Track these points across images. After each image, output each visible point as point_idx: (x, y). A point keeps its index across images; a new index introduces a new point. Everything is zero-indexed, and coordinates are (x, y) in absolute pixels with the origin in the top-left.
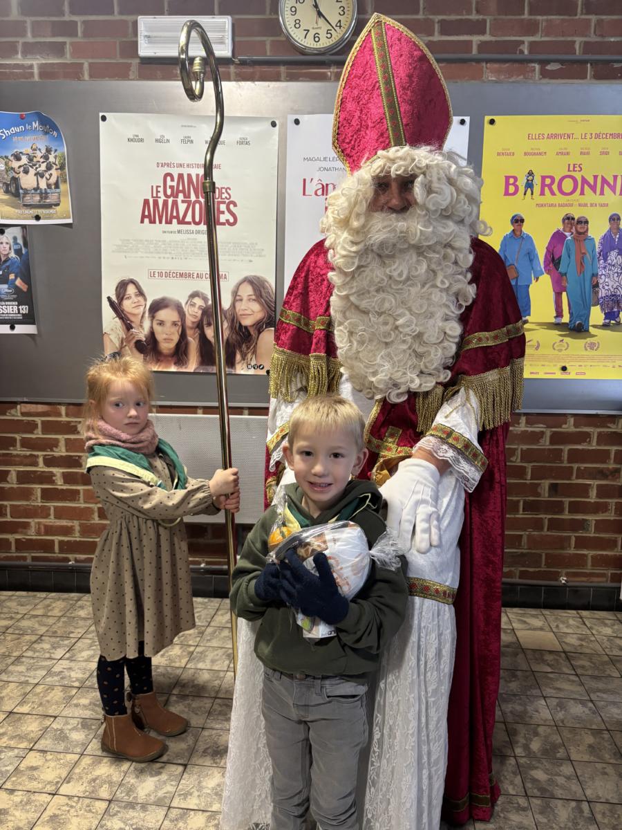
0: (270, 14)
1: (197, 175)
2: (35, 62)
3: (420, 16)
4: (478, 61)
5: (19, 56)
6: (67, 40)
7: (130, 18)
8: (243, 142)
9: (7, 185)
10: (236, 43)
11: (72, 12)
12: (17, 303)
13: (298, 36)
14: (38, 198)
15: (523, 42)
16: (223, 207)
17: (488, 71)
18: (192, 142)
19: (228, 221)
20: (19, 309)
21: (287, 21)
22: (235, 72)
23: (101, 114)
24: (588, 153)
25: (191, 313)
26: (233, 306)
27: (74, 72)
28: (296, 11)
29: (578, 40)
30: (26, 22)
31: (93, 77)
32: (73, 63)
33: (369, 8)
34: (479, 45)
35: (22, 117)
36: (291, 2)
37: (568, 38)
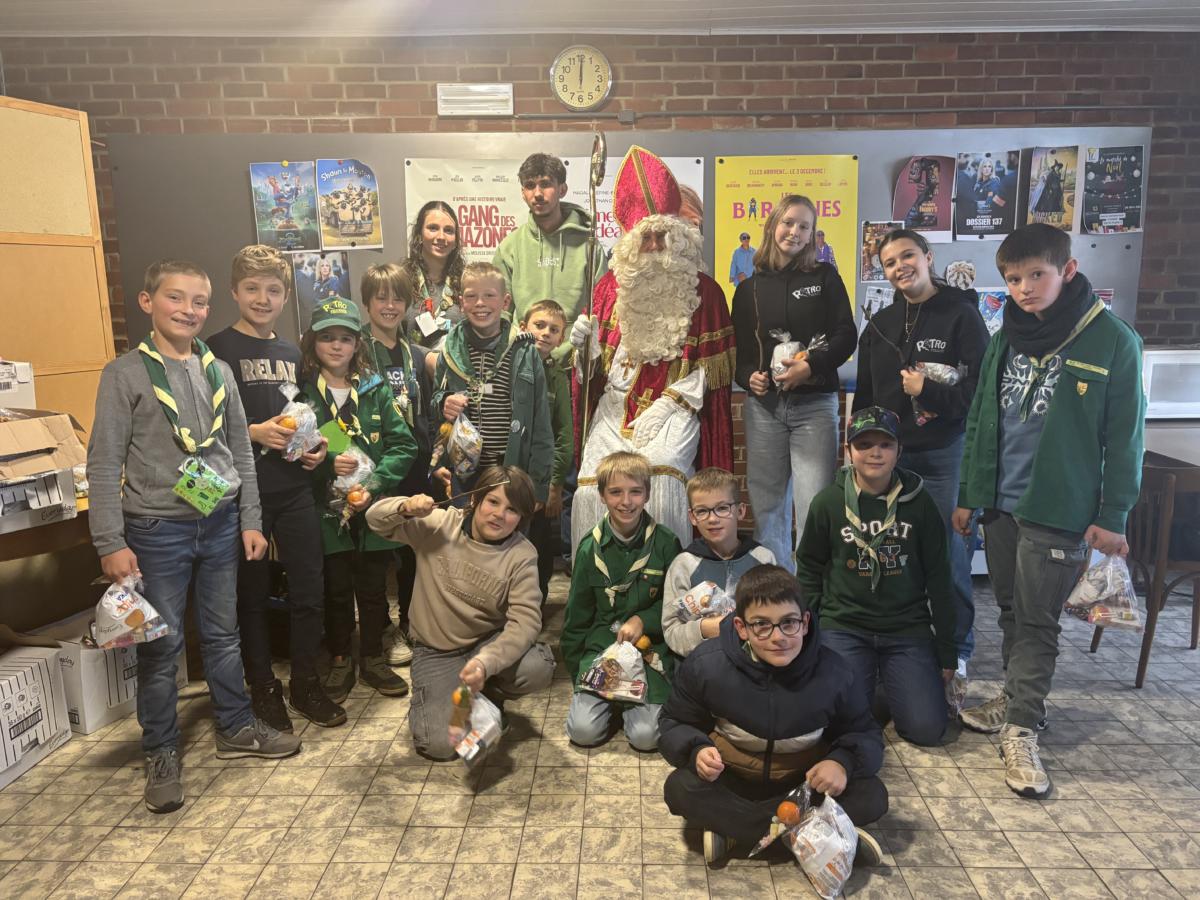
0: (544, 80)
1: (487, 207)
2: (351, 118)
3: (662, 81)
4: (708, 115)
5: (337, 113)
6: (378, 100)
7: (429, 83)
9: (328, 219)
10: (516, 103)
11: (381, 79)
13: (565, 97)
14: (354, 228)
15: (741, 100)
17: (716, 123)
18: (481, 180)
21: (558, 86)
22: (517, 126)
23: (406, 160)
24: (796, 185)
27: (383, 127)
28: (563, 79)
29: (785, 98)
30: (341, 86)
31: (399, 130)
32: (382, 119)
33: (622, 75)
34: (708, 104)
35: (340, 163)
36: (559, 71)
37: (777, 96)
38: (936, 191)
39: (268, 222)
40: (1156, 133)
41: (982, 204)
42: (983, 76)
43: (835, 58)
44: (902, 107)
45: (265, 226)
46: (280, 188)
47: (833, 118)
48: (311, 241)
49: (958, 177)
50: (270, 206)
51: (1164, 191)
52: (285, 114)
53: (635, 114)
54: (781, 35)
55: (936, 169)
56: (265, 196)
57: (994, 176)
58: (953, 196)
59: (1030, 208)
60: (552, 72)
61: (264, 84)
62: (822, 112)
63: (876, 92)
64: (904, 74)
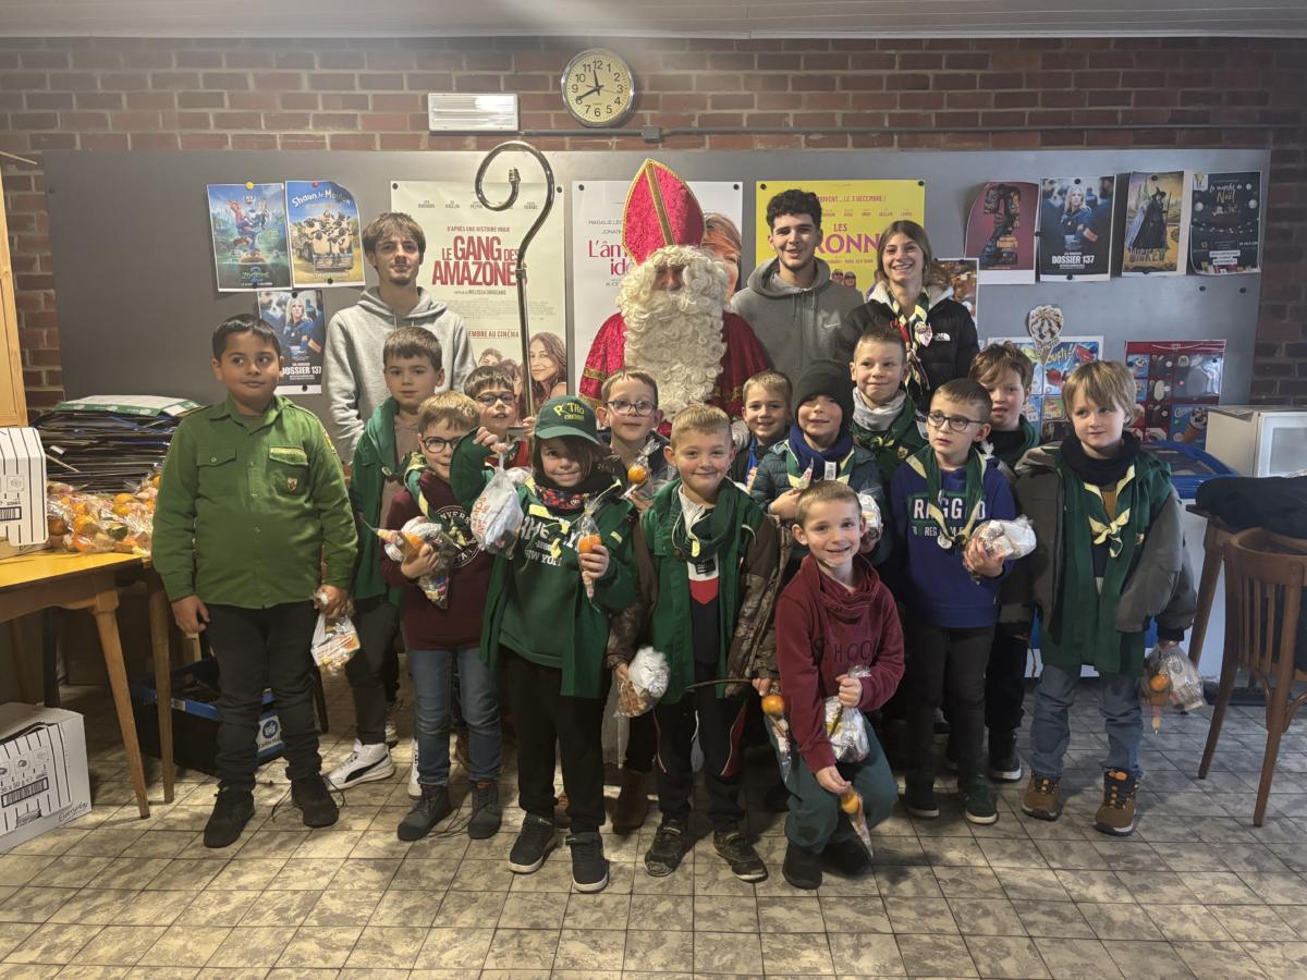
0: (553, 91)
1: (487, 238)
2: (327, 134)
3: (693, 92)
4: (748, 133)
5: (311, 127)
6: (358, 113)
7: (420, 93)
8: (531, 207)
9: (301, 251)
10: (521, 117)
11: (363, 86)
12: (308, 364)
13: (579, 110)
14: (330, 262)
15: (787, 115)
16: (512, 268)
17: (757, 141)
20: (311, 370)
21: (571, 97)
23: (392, 183)
24: (851, 215)
27: (366, 144)
28: (577, 89)
29: (839, 114)
30: (316, 95)
31: (384, 147)
32: (363, 135)
33: (646, 84)
34: (748, 118)
35: (314, 186)
36: (573, 80)
37: (829, 111)
38: (1017, 223)
39: (230, 254)
40: (1278, 157)
41: (1070, 238)
42: (1072, 89)
43: (897, 66)
44: (976, 125)
45: (227, 258)
46: (243, 213)
47: (896, 137)
48: (281, 277)
49: (1042, 208)
50: (232, 235)
51: (1285, 225)
52: (249, 128)
53: (661, 130)
54: (833, 40)
55: (1016, 197)
56: (226, 223)
57: (1084, 206)
59: (1127, 244)
60: (563, 81)
61: (225, 91)
62: (882, 129)
63: (945, 106)
64: (978, 86)
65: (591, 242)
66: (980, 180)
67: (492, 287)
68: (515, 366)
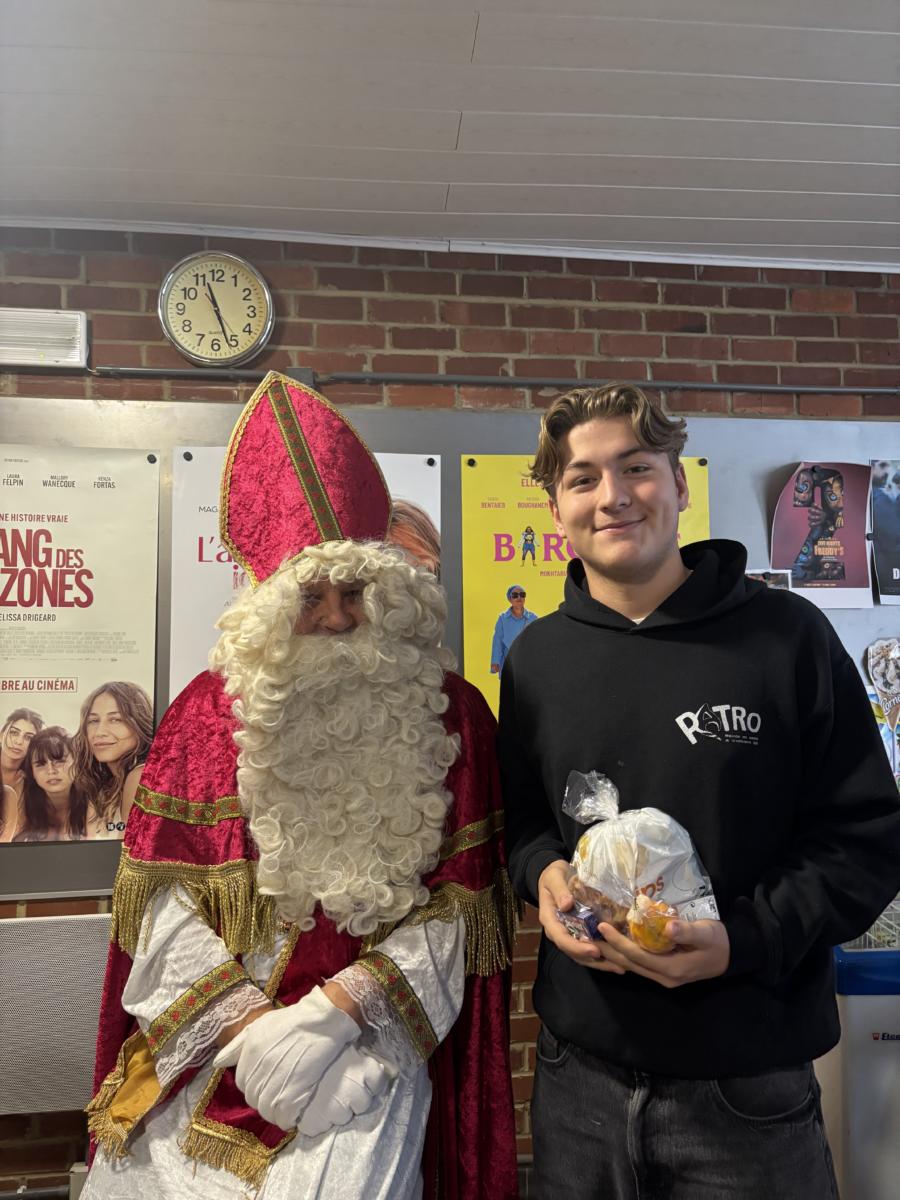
0: (147, 311)
1: (29, 532)
3: (364, 322)
4: (447, 383)
8: (104, 484)
10: (94, 348)
13: (187, 342)
15: (506, 360)
16: (70, 579)
17: (461, 396)
18: (21, 483)
19: (77, 601)
21: (174, 324)
22: (93, 387)
25: (10, 745)
26: (84, 730)
28: (184, 309)
29: (579, 360)
33: (292, 309)
34: (446, 362)
36: (176, 296)
37: (568, 357)
38: (840, 521)
43: (660, 298)
44: (775, 383)
47: (663, 396)
49: (873, 499)
53: (315, 375)
54: (568, 259)
55: (836, 485)
58: (868, 530)
60: (161, 297)
62: (645, 384)
63: (729, 356)
64: (773, 332)
65: (201, 540)
66: (784, 459)
67: (34, 609)
68: (64, 738)
